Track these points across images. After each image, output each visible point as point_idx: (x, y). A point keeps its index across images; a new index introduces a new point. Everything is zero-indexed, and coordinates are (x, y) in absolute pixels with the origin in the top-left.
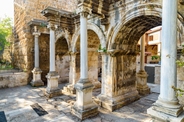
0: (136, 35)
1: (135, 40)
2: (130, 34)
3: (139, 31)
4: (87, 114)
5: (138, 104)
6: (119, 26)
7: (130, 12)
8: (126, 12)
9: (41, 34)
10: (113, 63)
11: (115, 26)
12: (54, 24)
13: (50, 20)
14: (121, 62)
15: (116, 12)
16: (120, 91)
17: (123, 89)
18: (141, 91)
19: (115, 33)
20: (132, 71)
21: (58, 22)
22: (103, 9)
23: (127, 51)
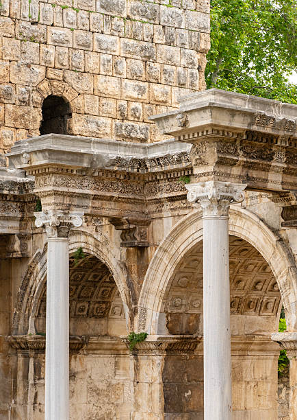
12: (69, 206)
21: (86, 197)
22: (286, 172)
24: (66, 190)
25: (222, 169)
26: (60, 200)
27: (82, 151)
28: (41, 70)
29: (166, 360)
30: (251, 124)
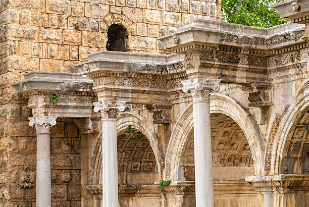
6: (293, 114)
8: (304, 82)
11: (284, 114)
21: (127, 91)
22: (249, 71)
24: (113, 87)
25: (204, 70)
26: (109, 94)
27: (122, 61)
28: (107, 8)
29: (184, 198)
30: (220, 41)
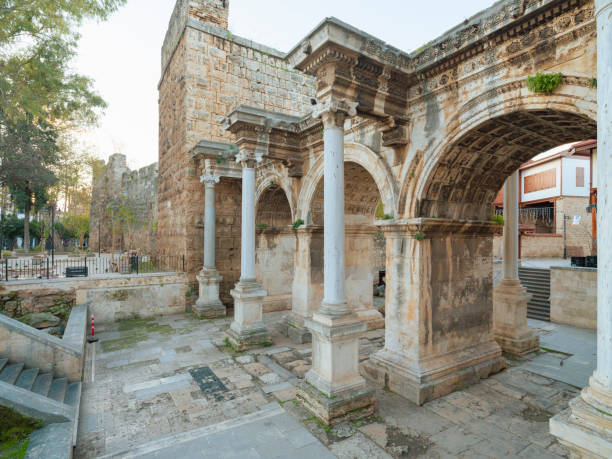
0: (492, 174)
1: (488, 187)
2: (471, 170)
3: (500, 159)
4: (342, 410)
5: (500, 387)
6: (439, 148)
7: (473, 103)
8: (460, 106)
9: (221, 178)
10: (421, 259)
11: (426, 150)
12: (254, 150)
13: (244, 141)
14: (444, 256)
15: (428, 106)
16: (444, 345)
17: (453, 336)
18: (508, 343)
19: (425, 169)
20: (481, 283)
21: (264, 145)
22: (388, 100)
23: (464, 223)
24: (251, 139)
25: (339, 89)
29: (312, 238)
30: (363, 49)
